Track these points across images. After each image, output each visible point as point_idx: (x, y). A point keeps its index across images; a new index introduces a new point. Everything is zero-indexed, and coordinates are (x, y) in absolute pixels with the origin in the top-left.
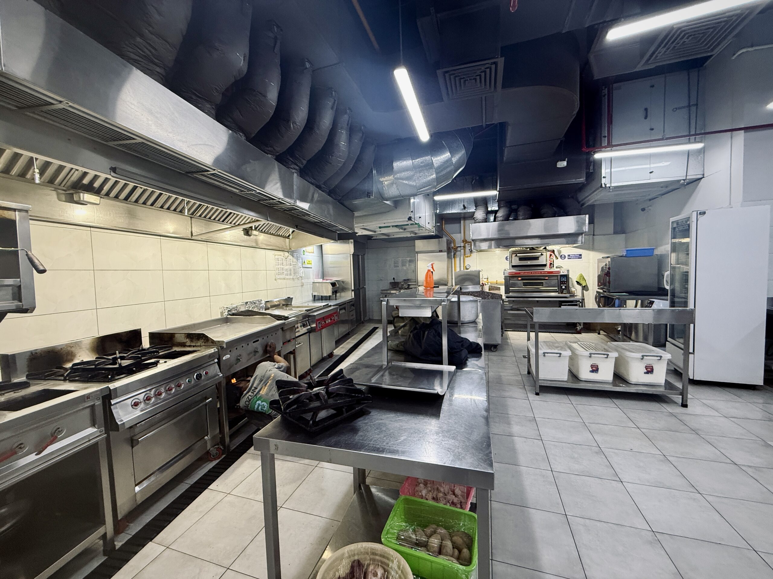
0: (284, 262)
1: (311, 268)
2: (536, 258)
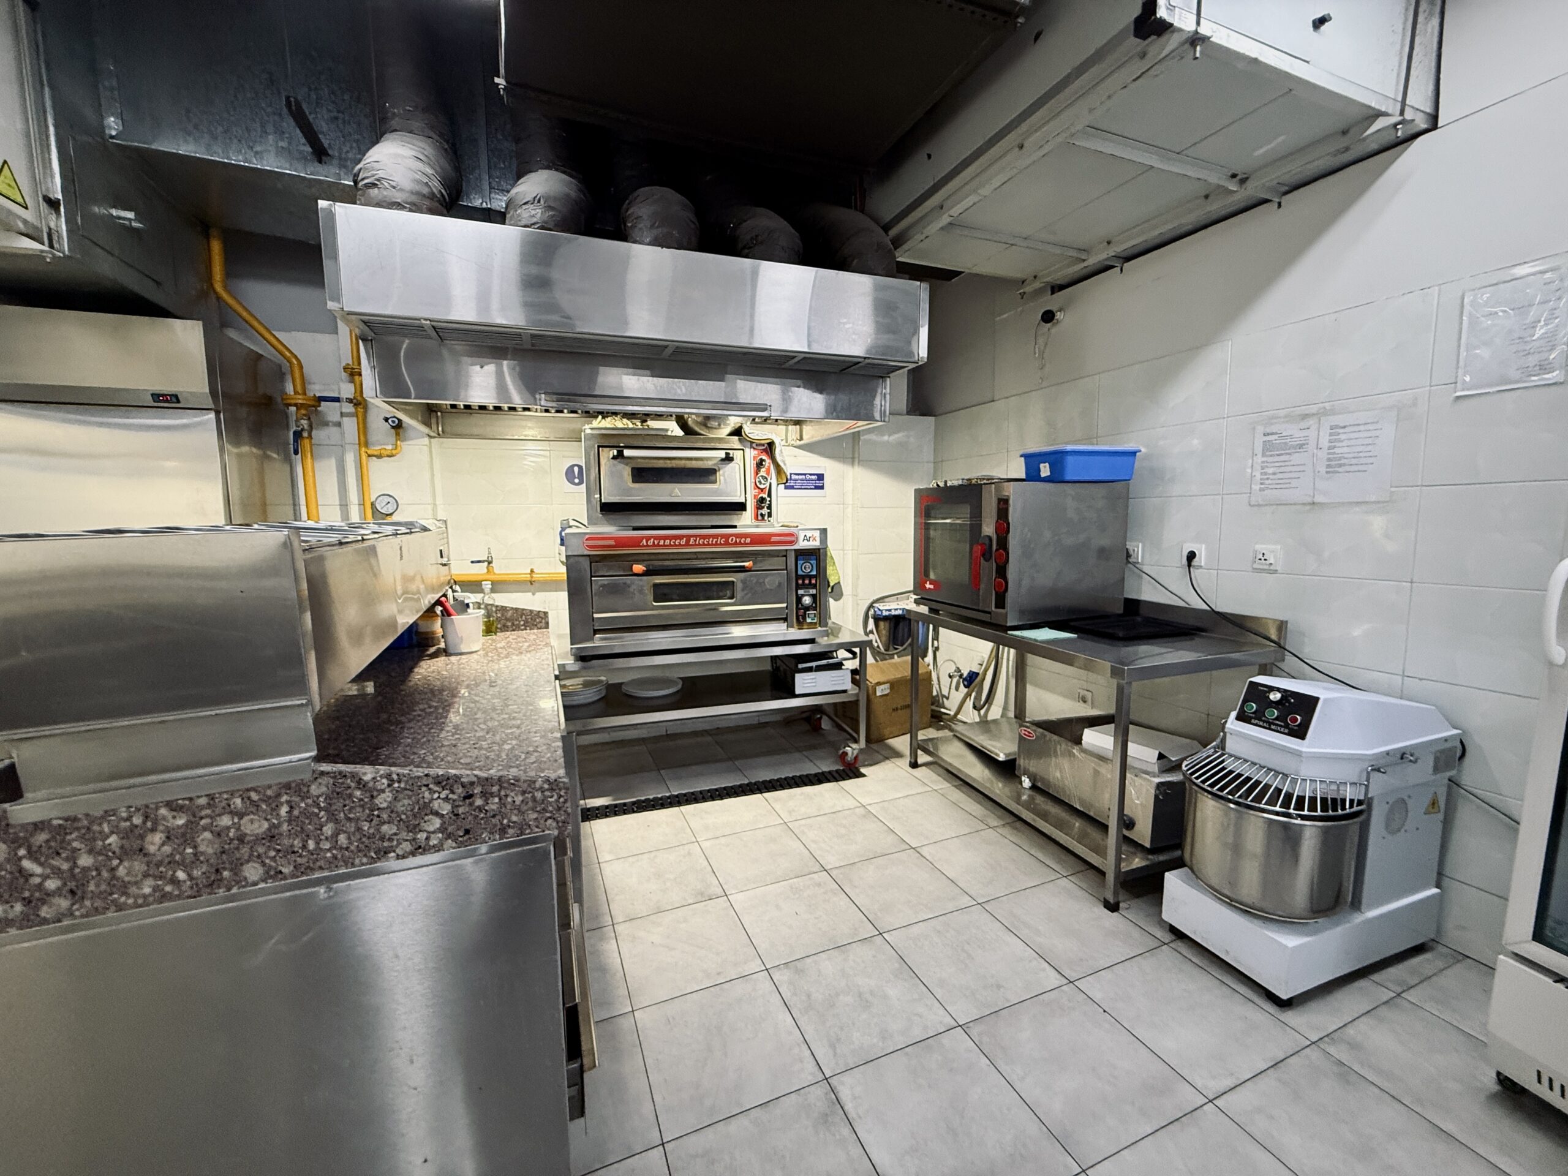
2: (705, 475)
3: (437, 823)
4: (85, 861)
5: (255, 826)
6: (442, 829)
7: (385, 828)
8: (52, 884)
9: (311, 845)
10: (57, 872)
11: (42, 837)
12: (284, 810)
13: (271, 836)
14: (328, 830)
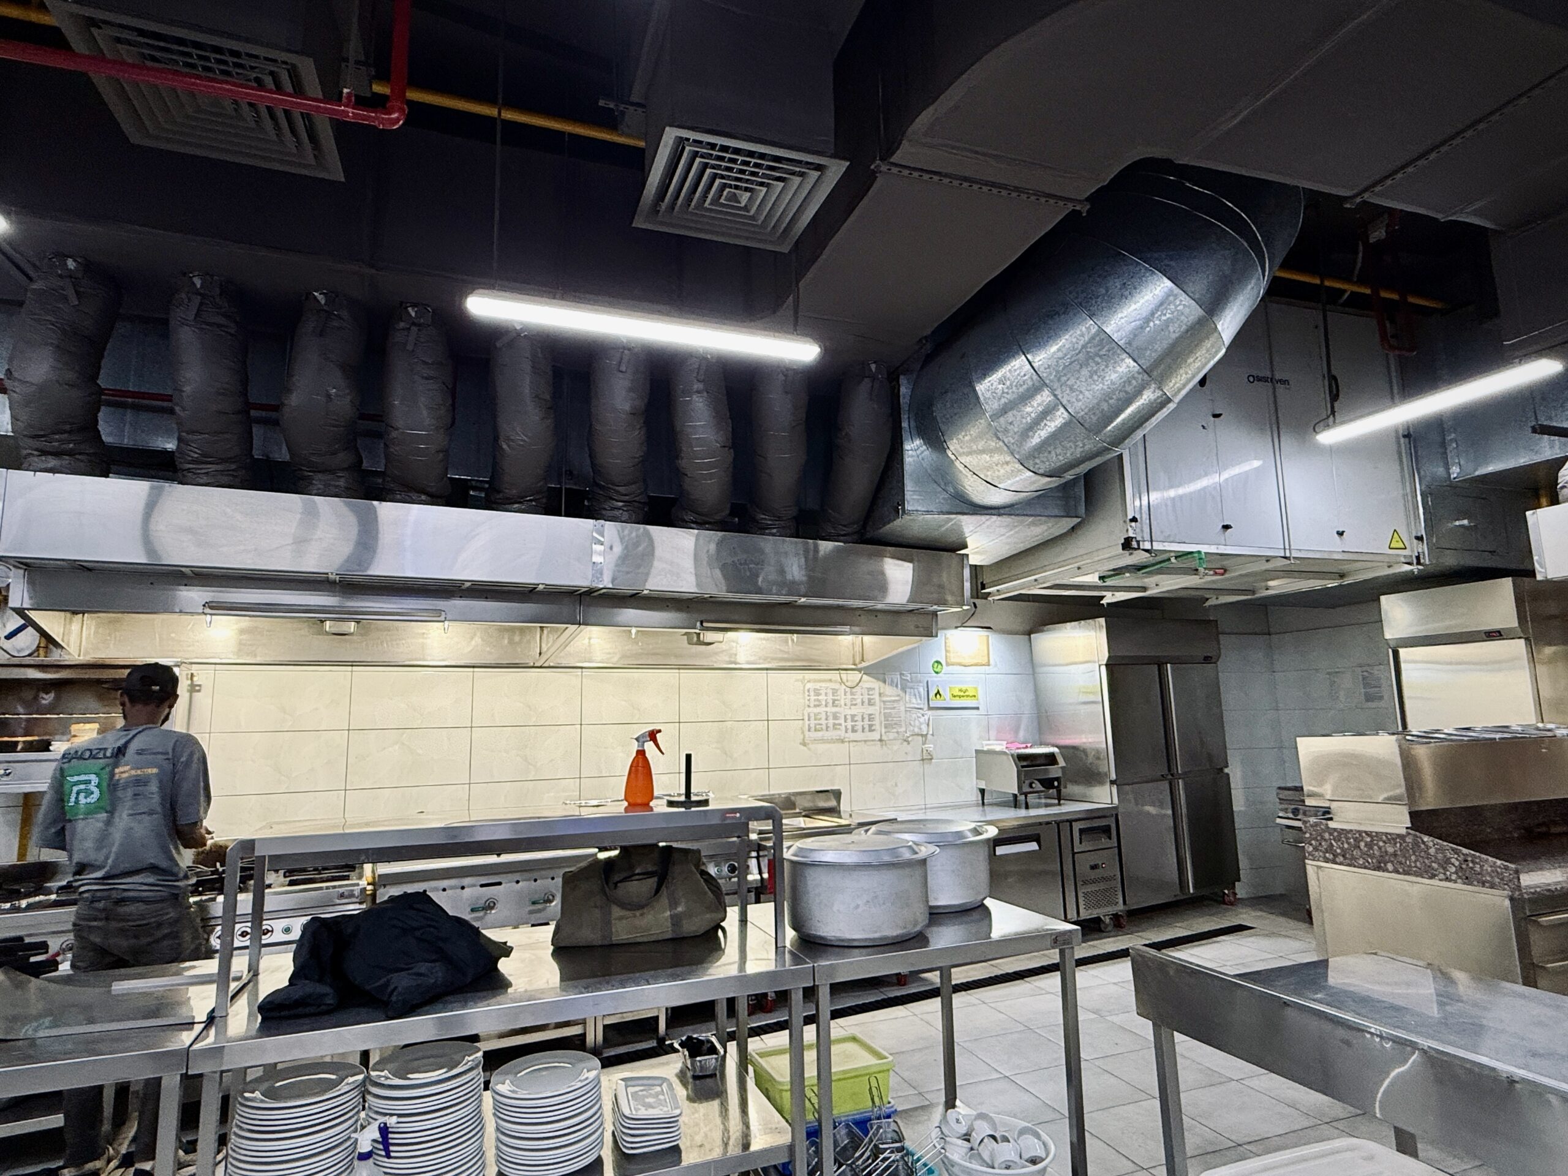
0: (842, 699)
1: (978, 708)
3: (1453, 869)
4: (1346, 846)
5: (1390, 850)
6: (1456, 873)
7: (1433, 864)
8: (1339, 851)
9: (1408, 863)
10: (1340, 848)
11: (1336, 834)
12: (1398, 845)
13: (1395, 855)
14: (1413, 858)
